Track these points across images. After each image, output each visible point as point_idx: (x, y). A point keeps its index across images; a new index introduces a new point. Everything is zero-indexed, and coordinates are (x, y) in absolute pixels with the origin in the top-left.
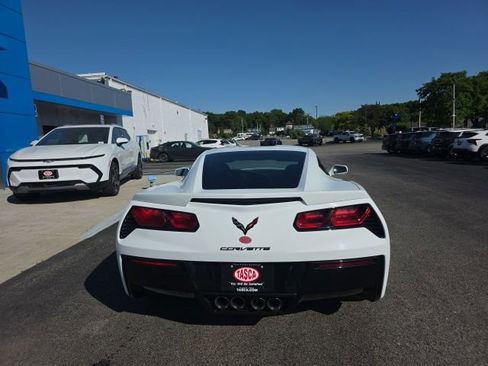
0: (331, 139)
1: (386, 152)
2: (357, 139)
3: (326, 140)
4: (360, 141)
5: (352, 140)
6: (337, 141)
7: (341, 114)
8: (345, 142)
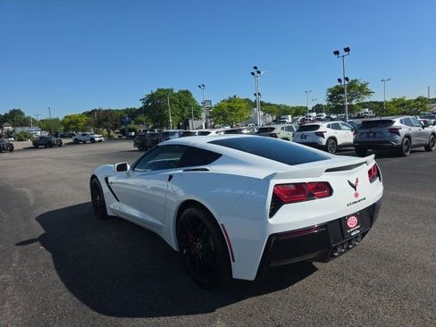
0: (71, 140)
1: (137, 149)
2: (97, 139)
3: (65, 141)
4: (100, 141)
5: (93, 141)
6: (77, 142)
7: (70, 117)
8: (84, 142)
